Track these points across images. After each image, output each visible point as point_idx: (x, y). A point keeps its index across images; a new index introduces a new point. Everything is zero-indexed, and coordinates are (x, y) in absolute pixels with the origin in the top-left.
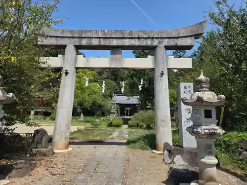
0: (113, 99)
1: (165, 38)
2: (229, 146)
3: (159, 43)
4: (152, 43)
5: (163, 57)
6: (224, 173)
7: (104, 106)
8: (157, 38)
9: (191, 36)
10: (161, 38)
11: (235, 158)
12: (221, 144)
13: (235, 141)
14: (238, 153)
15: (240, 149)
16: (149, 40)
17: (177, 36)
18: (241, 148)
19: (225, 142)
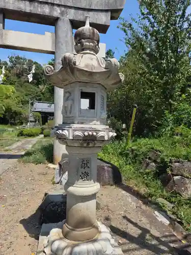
0: (35, 106)
1: (70, 7)
2: (136, 155)
3: (62, 13)
4: (51, 11)
5: (66, 36)
6: (124, 192)
7: (21, 114)
8: (59, 5)
9: (106, 11)
10: (65, 6)
11: (142, 171)
12: (128, 154)
13: (144, 149)
14: (145, 165)
15: (147, 160)
16: (47, 6)
17: (88, 7)
18: (150, 158)
19: (133, 150)
